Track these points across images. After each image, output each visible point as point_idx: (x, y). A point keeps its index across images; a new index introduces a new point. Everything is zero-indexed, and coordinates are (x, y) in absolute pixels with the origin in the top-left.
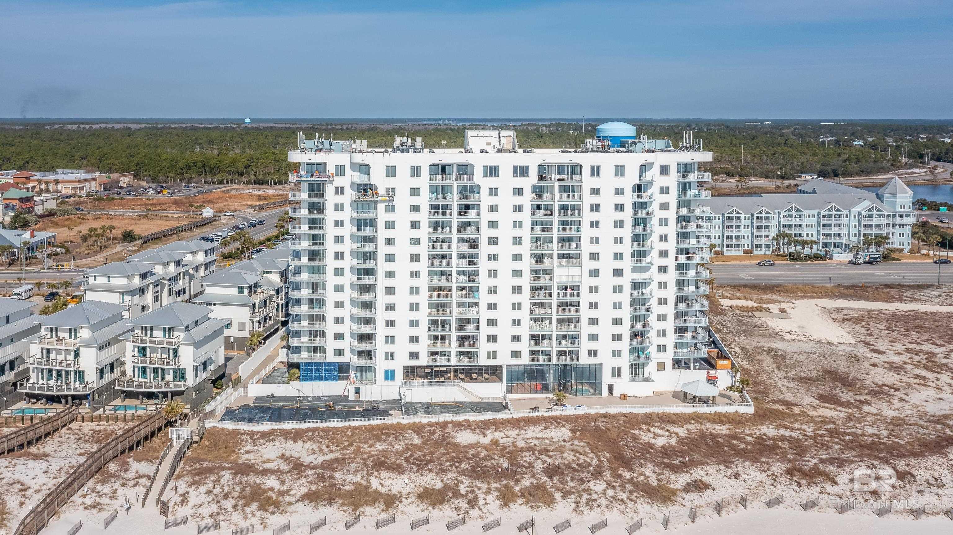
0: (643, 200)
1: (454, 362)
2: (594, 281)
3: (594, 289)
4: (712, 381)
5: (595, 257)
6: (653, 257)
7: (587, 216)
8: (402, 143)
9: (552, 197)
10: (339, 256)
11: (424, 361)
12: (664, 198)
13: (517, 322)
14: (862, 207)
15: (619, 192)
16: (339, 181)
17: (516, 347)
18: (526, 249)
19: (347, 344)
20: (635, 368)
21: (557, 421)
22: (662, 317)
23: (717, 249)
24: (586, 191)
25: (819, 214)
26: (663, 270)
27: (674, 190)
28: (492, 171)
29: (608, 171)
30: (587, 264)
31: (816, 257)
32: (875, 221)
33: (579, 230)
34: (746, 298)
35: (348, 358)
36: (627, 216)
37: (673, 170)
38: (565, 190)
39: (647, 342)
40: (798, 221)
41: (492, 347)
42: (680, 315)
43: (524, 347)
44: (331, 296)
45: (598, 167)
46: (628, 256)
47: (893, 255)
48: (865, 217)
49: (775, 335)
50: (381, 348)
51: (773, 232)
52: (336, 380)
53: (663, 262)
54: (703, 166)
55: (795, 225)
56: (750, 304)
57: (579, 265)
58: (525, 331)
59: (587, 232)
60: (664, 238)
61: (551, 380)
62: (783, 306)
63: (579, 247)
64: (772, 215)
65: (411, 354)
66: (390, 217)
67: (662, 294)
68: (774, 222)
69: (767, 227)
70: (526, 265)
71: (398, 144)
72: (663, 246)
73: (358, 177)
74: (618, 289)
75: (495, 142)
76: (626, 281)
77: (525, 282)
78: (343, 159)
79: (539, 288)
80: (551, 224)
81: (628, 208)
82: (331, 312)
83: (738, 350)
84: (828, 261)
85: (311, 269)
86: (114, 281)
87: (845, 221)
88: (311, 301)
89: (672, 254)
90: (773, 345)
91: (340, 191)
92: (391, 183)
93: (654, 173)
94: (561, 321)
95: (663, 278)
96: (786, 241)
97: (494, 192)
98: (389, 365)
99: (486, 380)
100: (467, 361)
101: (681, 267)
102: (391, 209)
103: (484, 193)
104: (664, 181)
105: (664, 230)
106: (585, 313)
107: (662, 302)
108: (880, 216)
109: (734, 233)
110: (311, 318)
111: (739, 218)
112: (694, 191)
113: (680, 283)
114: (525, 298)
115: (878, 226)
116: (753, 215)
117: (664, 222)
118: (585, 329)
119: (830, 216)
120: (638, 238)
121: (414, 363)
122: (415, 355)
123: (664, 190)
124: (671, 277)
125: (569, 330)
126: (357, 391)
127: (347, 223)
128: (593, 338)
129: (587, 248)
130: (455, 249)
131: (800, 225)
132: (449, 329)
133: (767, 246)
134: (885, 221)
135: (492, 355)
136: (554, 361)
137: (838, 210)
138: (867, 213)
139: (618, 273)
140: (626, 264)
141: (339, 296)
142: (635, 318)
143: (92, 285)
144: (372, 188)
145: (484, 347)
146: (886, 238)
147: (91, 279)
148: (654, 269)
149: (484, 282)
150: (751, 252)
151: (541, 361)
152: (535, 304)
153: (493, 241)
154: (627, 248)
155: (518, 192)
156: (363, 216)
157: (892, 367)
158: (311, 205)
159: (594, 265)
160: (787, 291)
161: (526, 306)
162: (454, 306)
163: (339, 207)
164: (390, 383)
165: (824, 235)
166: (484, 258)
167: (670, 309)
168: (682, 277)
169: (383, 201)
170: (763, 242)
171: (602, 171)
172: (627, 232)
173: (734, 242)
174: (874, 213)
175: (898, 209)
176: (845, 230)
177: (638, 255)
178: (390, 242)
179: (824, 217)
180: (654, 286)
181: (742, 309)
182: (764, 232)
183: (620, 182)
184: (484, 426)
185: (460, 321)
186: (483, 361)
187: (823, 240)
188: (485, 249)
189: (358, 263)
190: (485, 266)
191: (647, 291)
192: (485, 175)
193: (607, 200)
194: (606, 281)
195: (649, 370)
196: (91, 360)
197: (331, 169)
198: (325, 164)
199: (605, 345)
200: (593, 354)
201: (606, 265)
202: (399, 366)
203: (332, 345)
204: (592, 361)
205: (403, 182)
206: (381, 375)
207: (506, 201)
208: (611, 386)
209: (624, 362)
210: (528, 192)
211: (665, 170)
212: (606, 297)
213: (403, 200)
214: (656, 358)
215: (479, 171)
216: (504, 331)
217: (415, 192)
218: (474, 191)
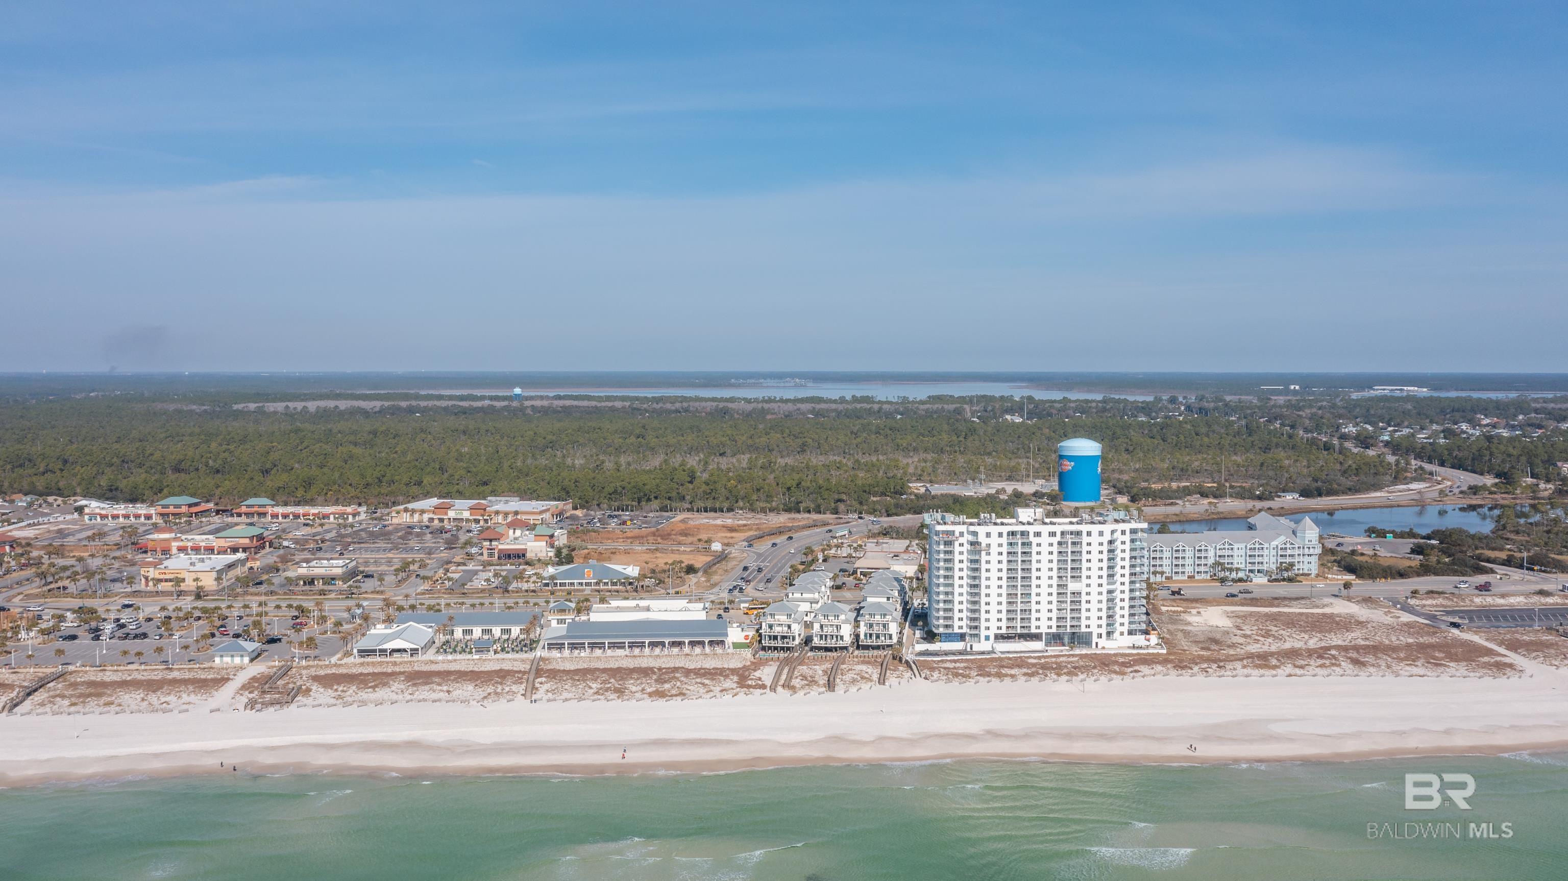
0: (1112, 548)
1: (1019, 631)
2: (1088, 590)
3: (1088, 594)
4: (1148, 640)
5: (1089, 577)
6: (1117, 577)
7: (1085, 557)
8: (985, 518)
9: (1067, 547)
10: (961, 578)
11: (1004, 631)
12: (1123, 547)
13: (1050, 611)
14: (1278, 542)
15: (1101, 544)
16: (961, 540)
17: (1050, 623)
18: (1054, 573)
19: (965, 622)
20: (1109, 634)
21: (1073, 656)
22: (1122, 608)
23: (1167, 575)
24: (1084, 544)
25: (1246, 547)
26: (1123, 584)
27: (1128, 543)
28: (1038, 534)
29: (1095, 534)
30: (1085, 581)
31: (1240, 580)
32: (1289, 552)
33: (1081, 564)
34: (1178, 606)
35: (964, 630)
36: (1105, 556)
37: (1128, 532)
38: (1074, 543)
39: (1115, 620)
40: (1230, 553)
41: (1038, 623)
42: (1131, 607)
43: (1054, 623)
44: (957, 599)
45: (1090, 532)
46: (1105, 577)
47: (1298, 578)
48: (1281, 549)
49: (1189, 624)
50: (983, 624)
51: (1211, 561)
52: (959, 641)
53: (1123, 580)
54: (1142, 530)
55: (1228, 556)
56: (1179, 609)
57: (1080, 581)
58: (1054, 615)
59: (1085, 565)
60: (1123, 567)
61: (1066, 640)
62: (1200, 610)
63: (1081, 572)
64: (1209, 548)
65: (998, 628)
66: (988, 558)
67: (1122, 596)
68: (1211, 553)
69: (1206, 558)
70: (1055, 582)
71: (982, 518)
72: (1123, 571)
73: (971, 538)
74: (1100, 593)
76: (1104, 589)
77: (1054, 590)
78: (963, 528)
79: (1061, 594)
80: (1067, 560)
81: (1105, 553)
82: (957, 607)
83: (1165, 630)
84: (1249, 583)
85: (946, 585)
86: (805, 595)
87: (1266, 552)
88: (945, 602)
89: (1127, 575)
90: (1185, 628)
91: (961, 545)
92: (988, 541)
93: (1118, 535)
94: (1072, 610)
95: (1122, 588)
96: (1220, 569)
97: (1039, 545)
98: (987, 633)
99: (1033, 640)
100: (1025, 631)
101: (1132, 582)
102: (988, 554)
103: (1034, 545)
104: (1123, 538)
105: (1123, 563)
106: (1084, 606)
107: (1122, 600)
108: (1293, 548)
109: (1181, 562)
110: (945, 610)
111: (1184, 550)
112: (1138, 543)
113: (1131, 591)
114: (1054, 598)
115: (1292, 556)
116: (1195, 548)
117: (1123, 559)
118: (1084, 614)
119: (1255, 549)
120: (1110, 568)
121: (999, 632)
122: (1000, 628)
123: (1123, 543)
124: (1126, 588)
125: (1076, 614)
126: (971, 646)
127: (965, 561)
128: (1088, 618)
129: (1085, 573)
130: (1020, 574)
131: (1232, 556)
132: (1016, 614)
133: (1206, 572)
134: (1296, 552)
135: (1038, 627)
136: (1068, 631)
137: (1261, 544)
138: (1284, 546)
139: (1100, 585)
140: (1104, 581)
141: (961, 599)
142: (1109, 608)
143: (792, 598)
144: (979, 543)
145: (1034, 624)
146: (1292, 565)
147: (790, 595)
148: (1118, 583)
149: (1034, 590)
150: (1193, 577)
151: (1061, 630)
152: (1058, 601)
153: (1038, 570)
154: (1104, 573)
155: (1051, 545)
156: (973, 558)
157: (1245, 636)
158: (946, 552)
159: (1088, 581)
160: (1207, 602)
161: (1055, 603)
162: (1019, 602)
163: (961, 553)
164: (987, 642)
165: (1250, 563)
166: (1034, 578)
167: (1126, 604)
168: (1132, 588)
169: (984, 550)
170: (1202, 569)
171: (1092, 534)
172: (1105, 565)
173: (1180, 569)
174: (1288, 546)
175: (1307, 542)
176: (1266, 560)
177: (1110, 576)
178: (988, 570)
179: (1250, 549)
180: (1118, 592)
181: (1174, 612)
182: (1203, 562)
183: (1101, 539)
184: (1039, 658)
185: (1021, 610)
186: (1033, 630)
187: (1249, 567)
188: (1034, 574)
189: (971, 582)
190: (1034, 582)
191: (1115, 594)
192: (1034, 537)
193: (1095, 548)
194: (1094, 589)
195: (1116, 635)
196: (846, 631)
197: (957, 534)
198: (954, 531)
199: (1094, 622)
200: (1088, 626)
201: (1094, 581)
202: (992, 633)
203: (957, 624)
204: (1088, 630)
205: (994, 540)
206: (982, 638)
207: (1045, 549)
208: (1097, 643)
209: (1103, 631)
210: (1055, 545)
211: (1123, 532)
212: (1094, 598)
213: (994, 550)
214: (1119, 629)
215: (1031, 535)
216: (1044, 615)
217: (1000, 545)
218: (1029, 544)
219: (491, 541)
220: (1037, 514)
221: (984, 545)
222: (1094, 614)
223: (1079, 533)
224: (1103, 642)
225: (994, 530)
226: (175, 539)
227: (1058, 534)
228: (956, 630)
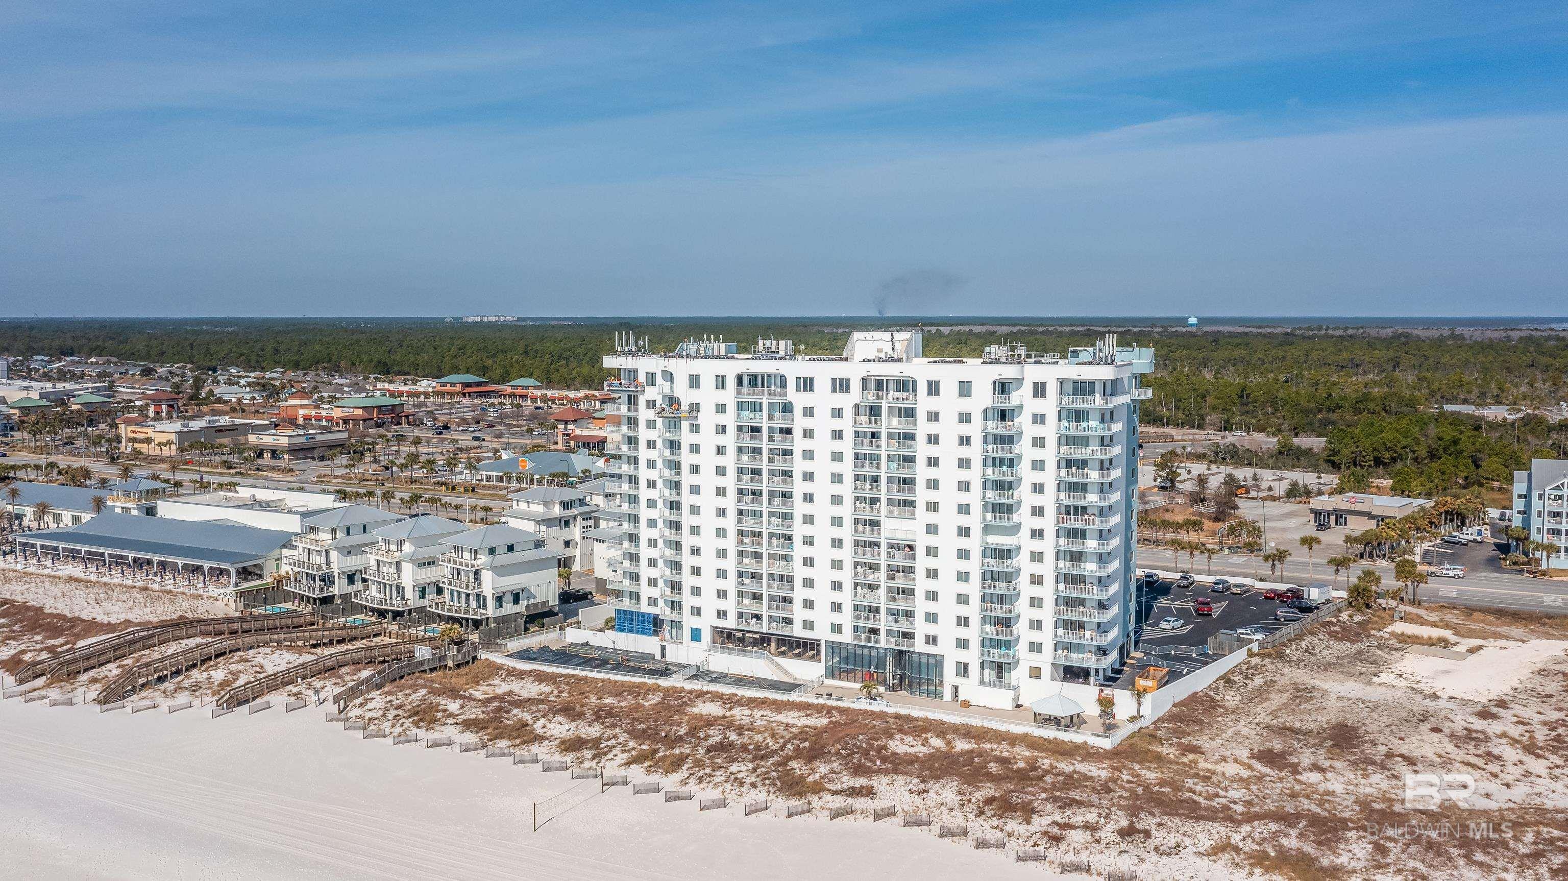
0: (1008, 431)
1: (767, 630)
2: (932, 541)
3: (932, 551)
6: (1023, 516)
7: (923, 450)
8: (766, 348)
9: (878, 422)
10: (652, 484)
11: (730, 623)
12: (1038, 431)
13: (837, 586)
15: (965, 418)
16: (650, 392)
17: (837, 618)
18: (847, 489)
19: (661, 591)
22: (1035, 602)
24: (922, 416)
26: (1037, 534)
27: (1052, 419)
28: (807, 385)
29: (949, 388)
30: (923, 516)
33: (913, 468)
35: (661, 609)
38: (894, 412)
39: (1015, 635)
41: (808, 615)
43: (846, 619)
44: (645, 533)
45: (937, 383)
50: (688, 600)
52: (649, 634)
53: (1037, 523)
57: (913, 516)
58: (847, 598)
59: (922, 472)
60: (1038, 488)
63: (913, 492)
65: (719, 613)
66: (694, 438)
67: (1037, 569)
70: (848, 510)
72: (1037, 500)
73: (667, 388)
74: (962, 555)
75: (887, 348)
76: (976, 544)
77: (847, 533)
78: (651, 364)
79: (864, 544)
80: (878, 457)
82: (644, 552)
85: (630, 499)
88: (630, 537)
89: (1050, 512)
91: (650, 404)
92: (694, 396)
93: (1021, 396)
94: (892, 591)
95: (1036, 545)
97: (809, 413)
98: (696, 622)
100: (781, 630)
102: (695, 428)
103: (798, 413)
104: (1040, 406)
105: (1037, 477)
106: (922, 584)
107: (1036, 580)
110: (631, 557)
112: (1095, 423)
114: (847, 555)
117: (1039, 466)
118: (921, 605)
120: (994, 485)
121: (721, 623)
122: (721, 614)
123: (1039, 419)
124: (1048, 546)
125: (901, 605)
126: (663, 650)
127: (659, 444)
128: (931, 618)
129: (922, 495)
130: (765, 483)
132: (761, 585)
135: (810, 626)
136: (881, 644)
139: (963, 532)
140: (976, 521)
142: (989, 598)
144: (677, 401)
145: (799, 614)
148: (1025, 532)
149: (799, 529)
151: (866, 642)
152: (857, 564)
153: (808, 477)
154: (978, 498)
155: (838, 413)
156: (671, 436)
158: (630, 421)
159: (932, 518)
161: (849, 566)
162: (765, 556)
163: (651, 424)
164: (697, 644)
166: (798, 497)
167: (1047, 592)
169: (687, 419)
171: (944, 389)
172: (978, 476)
177: (998, 510)
180: (1024, 556)
183: (965, 405)
185: (771, 576)
186: (798, 632)
188: (799, 486)
189: (670, 494)
190: (800, 508)
191: (1015, 562)
192: (798, 390)
193: (948, 429)
194: (948, 542)
195: (1018, 676)
196: (409, 576)
197: (642, 378)
198: (635, 371)
199: (947, 632)
200: (932, 640)
201: (948, 519)
202: (707, 622)
203: (646, 591)
204: (930, 649)
205: (707, 395)
206: (686, 634)
207: (823, 424)
208: (956, 689)
209: (972, 656)
210: (848, 413)
211: (1040, 390)
212: (948, 564)
213: (708, 419)
214: (1025, 658)
215: (791, 384)
216: (823, 595)
217: (721, 408)
218: (787, 408)
219: (566, 423)
220: (898, 346)
221: (685, 406)
222: (947, 609)
223: (904, 385)
224: (970, 689)
225: (708, 369)
226: (303, 406)
227: (856, 386)
228: (645, 608)
